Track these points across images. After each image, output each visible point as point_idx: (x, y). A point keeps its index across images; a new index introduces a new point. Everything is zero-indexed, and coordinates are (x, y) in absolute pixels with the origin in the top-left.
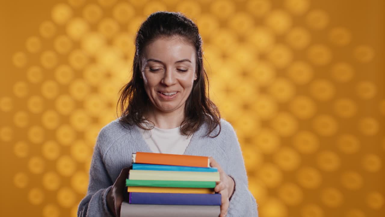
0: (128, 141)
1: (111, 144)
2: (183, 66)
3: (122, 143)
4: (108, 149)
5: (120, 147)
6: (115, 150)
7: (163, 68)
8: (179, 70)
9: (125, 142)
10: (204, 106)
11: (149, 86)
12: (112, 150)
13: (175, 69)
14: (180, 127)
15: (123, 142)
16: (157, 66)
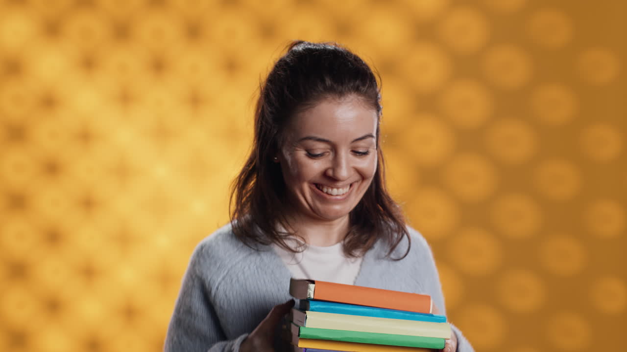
0: (255, 267)
1: (225, 270)
2: (362, 146)
3: (245, 270)
4: (220, 279)
5: (242, 277)
6: (234, 281)
7: (329, 151)
8: (355, 152)
9: (249, 268)
10: (381, 206)
11: (299, 177)
12: (229, 281)
13: (349, 150)
14: (342, 242)
15: (247, 268)
16: (320, 148)
